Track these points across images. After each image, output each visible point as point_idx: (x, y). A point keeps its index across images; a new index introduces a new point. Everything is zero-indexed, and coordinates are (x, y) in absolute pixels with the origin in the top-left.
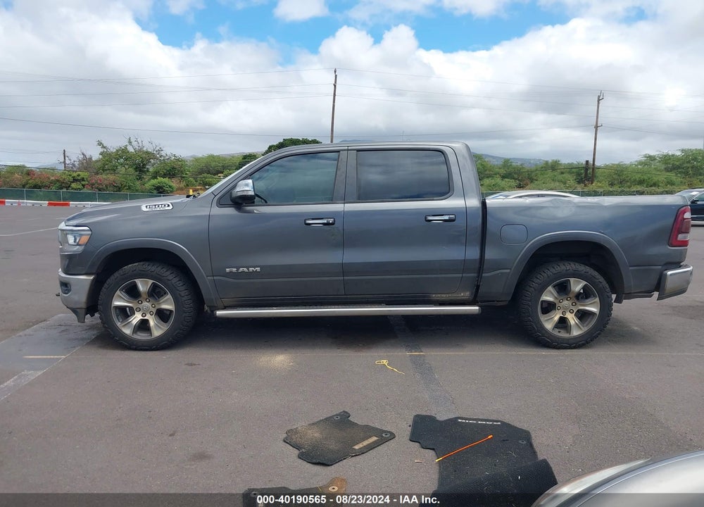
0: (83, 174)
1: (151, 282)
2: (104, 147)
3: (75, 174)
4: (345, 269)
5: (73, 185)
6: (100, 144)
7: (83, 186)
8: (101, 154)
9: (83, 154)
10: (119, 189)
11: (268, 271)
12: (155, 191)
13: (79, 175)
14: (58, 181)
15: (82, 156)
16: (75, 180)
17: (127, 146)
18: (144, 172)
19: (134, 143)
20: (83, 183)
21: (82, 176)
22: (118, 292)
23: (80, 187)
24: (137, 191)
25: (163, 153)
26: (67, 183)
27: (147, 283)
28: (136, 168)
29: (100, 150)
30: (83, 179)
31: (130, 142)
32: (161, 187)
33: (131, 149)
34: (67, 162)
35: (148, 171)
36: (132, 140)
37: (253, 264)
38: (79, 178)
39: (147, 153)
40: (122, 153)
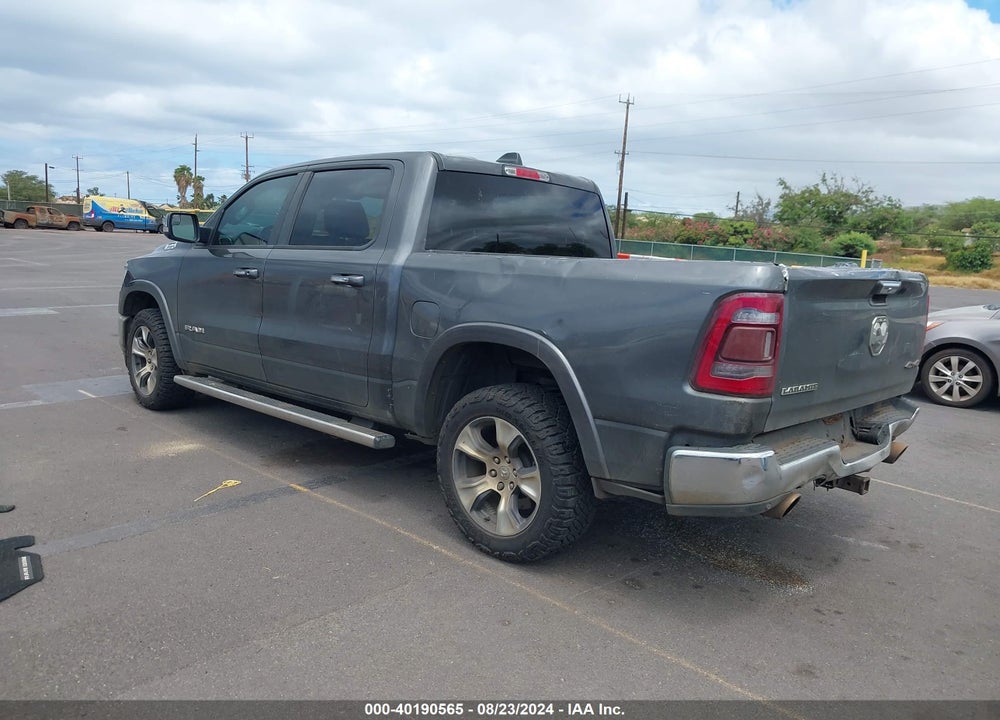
0: (747, 225)
2: (786, 187)
3: (737, 225)
5: (732, 239)
6: (782, 183)
7: (745, 240)
8: (781, 197)
9: (759, 197)
10: (792, 247)
12: (842, 252)
13: (742, 226)
14: (716, 233)
15: (758, 200)
16: (736, 232)
17: (817, 185)
18: (838, 223)
19: (830, 182)
20: (746, 236)
21: (746, 227)
22: (135, 339)
23: (741, 241)
24: (816, 250)
25: (871, 197)
26: (724, 237)
28: (828, 218)
29: (780, 191)
30: (746, 232)
31: (824, 180)
32: (852, 247)
33: (824, 190)
34: (740, 208)
35: (845, 222)
36: (828, 177)
38: (742, 230)
39: (847, 195)
40: (810, 196)
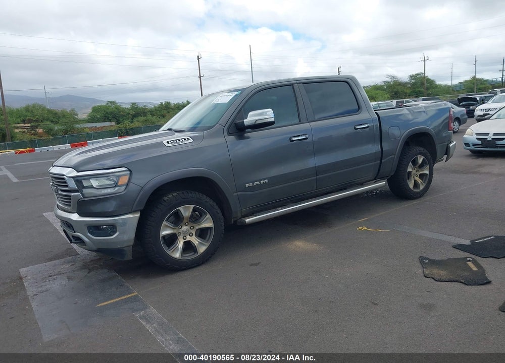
1: (192, 207)
4: (317, 170)
11: (273, 181)
22: (165, 223)
27: (188, 208)
37: (262, 177)
